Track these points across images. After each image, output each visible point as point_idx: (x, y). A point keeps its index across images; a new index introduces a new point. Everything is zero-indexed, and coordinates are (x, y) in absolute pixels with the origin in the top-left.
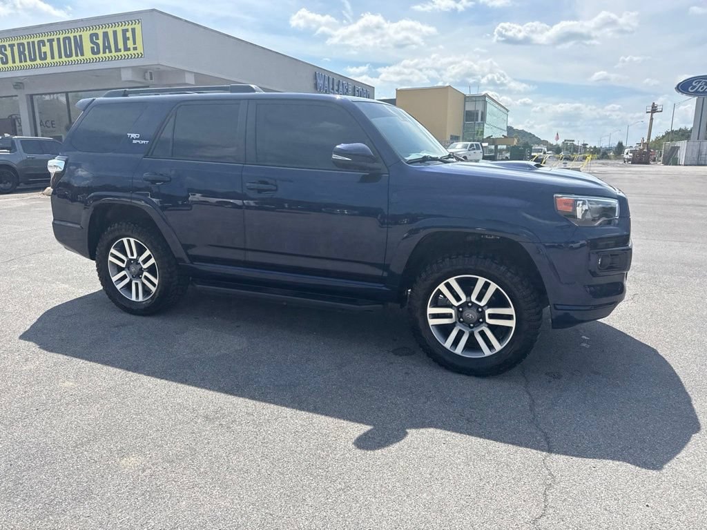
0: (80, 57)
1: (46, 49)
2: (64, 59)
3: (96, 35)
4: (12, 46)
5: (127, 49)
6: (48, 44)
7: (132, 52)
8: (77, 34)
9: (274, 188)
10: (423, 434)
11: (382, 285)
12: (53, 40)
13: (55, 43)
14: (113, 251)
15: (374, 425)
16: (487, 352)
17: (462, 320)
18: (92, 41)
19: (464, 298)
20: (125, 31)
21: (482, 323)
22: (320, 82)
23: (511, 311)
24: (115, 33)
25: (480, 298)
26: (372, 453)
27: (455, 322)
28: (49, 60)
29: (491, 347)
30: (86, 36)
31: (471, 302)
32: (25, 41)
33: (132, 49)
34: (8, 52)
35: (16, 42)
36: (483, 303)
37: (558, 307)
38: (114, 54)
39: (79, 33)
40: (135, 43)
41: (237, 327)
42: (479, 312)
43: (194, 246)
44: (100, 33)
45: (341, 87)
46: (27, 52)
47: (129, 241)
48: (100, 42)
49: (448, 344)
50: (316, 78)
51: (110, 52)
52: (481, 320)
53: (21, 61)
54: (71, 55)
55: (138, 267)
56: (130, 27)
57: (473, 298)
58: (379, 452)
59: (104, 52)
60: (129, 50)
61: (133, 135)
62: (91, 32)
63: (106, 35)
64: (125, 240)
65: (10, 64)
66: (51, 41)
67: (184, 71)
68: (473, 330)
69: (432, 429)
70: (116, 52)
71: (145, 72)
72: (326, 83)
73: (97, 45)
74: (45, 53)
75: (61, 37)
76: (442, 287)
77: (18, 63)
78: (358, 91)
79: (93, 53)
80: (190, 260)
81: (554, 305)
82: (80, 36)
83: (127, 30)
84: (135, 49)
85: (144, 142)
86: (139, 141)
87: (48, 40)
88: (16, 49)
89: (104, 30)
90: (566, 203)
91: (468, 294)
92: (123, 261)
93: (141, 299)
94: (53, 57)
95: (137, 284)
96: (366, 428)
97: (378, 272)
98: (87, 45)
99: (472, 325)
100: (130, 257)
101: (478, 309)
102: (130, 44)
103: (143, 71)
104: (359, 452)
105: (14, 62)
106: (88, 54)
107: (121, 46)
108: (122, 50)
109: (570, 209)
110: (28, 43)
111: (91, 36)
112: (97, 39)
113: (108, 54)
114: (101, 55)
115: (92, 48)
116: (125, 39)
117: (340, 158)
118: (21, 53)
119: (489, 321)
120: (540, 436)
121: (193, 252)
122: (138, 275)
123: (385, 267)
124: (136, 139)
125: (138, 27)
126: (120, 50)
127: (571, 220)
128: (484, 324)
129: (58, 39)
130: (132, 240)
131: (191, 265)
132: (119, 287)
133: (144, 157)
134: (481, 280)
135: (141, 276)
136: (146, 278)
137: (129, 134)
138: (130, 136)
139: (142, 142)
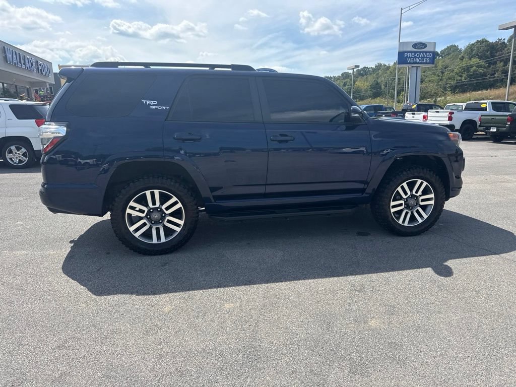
9: (291, 138)
14: (132, 204)
16: (420, 221)
17: (406, 206)
19: (409, 193)
22: (9, 56)
23: (432, 195)
27: (404, 208)
29: (422, 217)
31: (412, 195)
43: (220, 188)
45: (27, 61)
47: (152, 193)
49: (400, 221)
50: (5, 53)
52: (416, 204)
55: (161, 213)
57: (414, 192)
61: (149, 102)
64: (148, 192)
68: (413, 210)
72: (14, 56)
76: (399, 189)
78: (40, 65)
80: (215, 200)
85: (164, 108)
86: (157, 107)
90: (454, 136)
91: (411, 190)
92: (143, 211)
93: (163, 239)
95: (158, 229)
99: (411, 208)
100: (151, 206)
119: (421, 203)
122: (159, 220)
124: (154, 105)
128: (418, 205)
130: (157, 192)
131: (215, 203)
132: (137, 235)
133: (166, 120)
134: (419, 181)
135: (161, 221)
136: (169, 221)
137: (144, 101)
138: (146, 102)
139: (162, 108)
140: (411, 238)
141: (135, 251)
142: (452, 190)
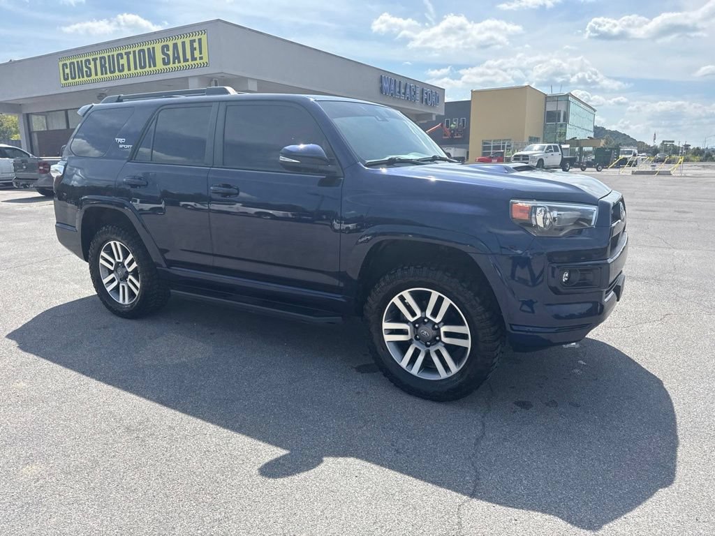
0: (153, 68)
1: (124, 61)
2: (139, 70)
3: (167, 47)
4: (95, 60)
5: (194, 59)
6: (125, 57)
7: (198, 61)
8: (151, 46)
10: (339, 463)
11: (340, 296)
12: (130, 53)
13: (131, 56)
14: (103, 254)
15: (292, 450)
16: (443, 374)
17: (418, 337)
18: (163, 53)
19: (419, 314)
20: (192, 42)
21: (438, 341)
22: (386, 85)
23: (465, 329)
24: (183, 43)
25: (435, 314)
26: (273, 481)
27: (411, 340)
28: (126, 72)
29: (447, 368)
30: (158, 47)
31: (426, 318)
32: (106, 55)
33: (198, 59)
34: (92, 66)
35: (98, 56)
36: (438, 320)
37: (514, 327)
38: (182, 64)
39: (152, 46)
40: (201, 53)
41: (211, 334)
42: (436, 329)
43: (169, 251)
44: (170, 44)
45: (408, 90)
46: (107, 65)
47: (115, 244)
48: (170, 53)
49: (404, 363)
50: (381, 82)
51: (179, 62)
53: (102, 74)
54: (145, 67)
56: (197, 38)
57: (428, 313)
58: (280, 481)
59: (174, 63)
60: (196, 59)
61: (120, 140)
62: (163, 44)
63: (175, 46)
64: (112, 243)
65: (93, 77)
66: (128, 54)
67: (246, 79)
68: (430, 348)
69: (352, 459)
70: (184, 62)
71: (212, 80)
72: (392, 86)
73: (168, 56)
74: (123, 65)
75: (137, 49)
76: (396, 300)
77: (100, 76)
78: (426, 93)
79: (165, 63)
81: (510, 325)
82: (153, 48)
83: (194, 41)
84: (201, 58)
85: (129, 146)
86: (124, 146)
87: (126, 53)
88: (98, 62)
89: (174, 42)
90: (522, 209)
92: (111, 264)
93: (126, 301)
94: (129, 69)
95: (123, 287)
96: (281, 452)
97: (336, 282)
98: (159, 56)
99: (428, 343)
100: (117, 260)
101: (434, 326)
102: (197, 54)
103: (209, 79)
104: (260, 479)
105: (96, 75)
106: (160, 65)
107: (189, 56)
108: (190, 60)
109: (526, 217)
110: (109, 56)
111: (163, 47)
112: (168, 50)
113: (177, 65)
114: (171, 65)
115: (164, 59)
116: (193, 49)
117: (287, 160)
118: (103, 66)
119: (444, 339)
120: (471, 476)
121: (168, 256)
122: (124, 279)
123: (341, 276)
125: (204, 38)
126: (188, 60)
127: (528, 229)
128: (440, 343)
129: (134, 52)
130: (118, 243)
131: (168, 269)
132: (108, 289)
133: (128, 162)
134: (435, 295)
135: (127, 279)
136: (131, 281)
137: (117, 139)
139: (127, 146)
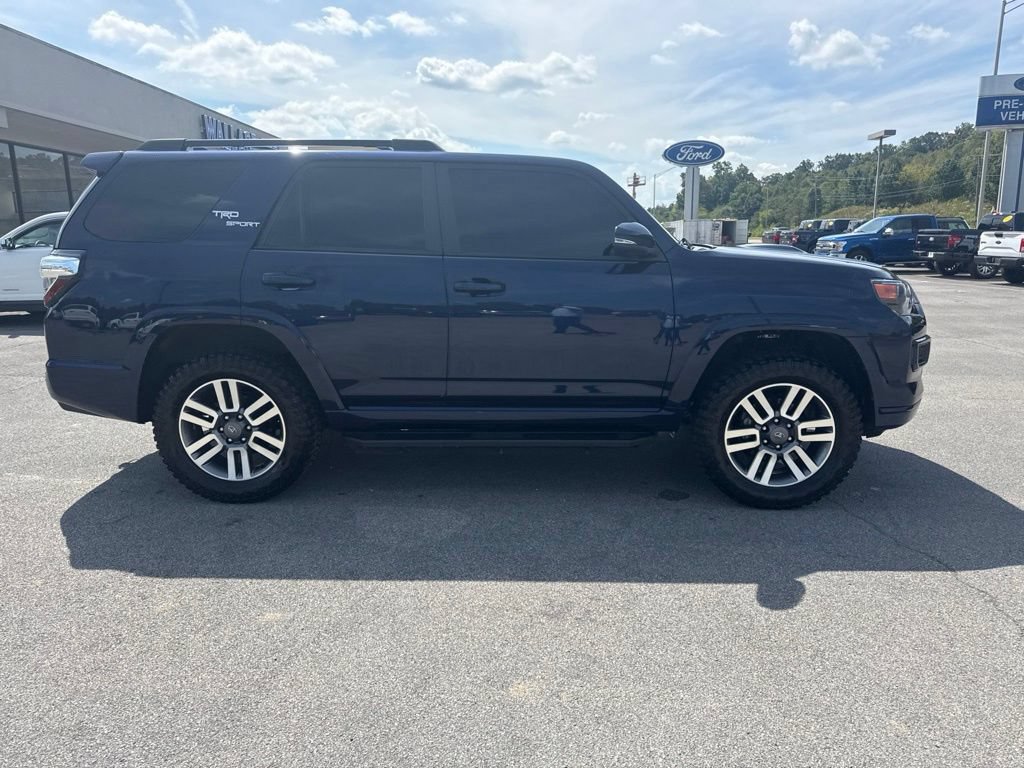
9: (498, 287)
11: (657, 409)
14: (189, 403)
15: (756, 582)
16: (800, 477)
17: (766, 441)
19: (771, 413)
21: (792, 441)
23: (830, 422)
25: (791, 412)
27: (760, 445)
29: (804, 469)
31: (780, 417)
36: (795, 417)
37: (883, 410)
43: (354, 382)
47: (225, 386)
49: (751, 475)
52: (790, 439)
55: (242, 424)
61: (224, 214)
64: (217, 384)
68: (783, 452)
76: (745, 403)
80: (344, 405)
85: (251, 224)
86: (238, 223)
90: (887, 290)
91: (776, 407)
92: (208, 419)
93: (247, 475)
95: (237, 454)
97: (656, 392)
99: (780, 446)
100: (225, 410)
109: (893, 296)
117: (625, 242)
119: (802, 438)
120: (924, 557)
121: (344, 392)
122: (240, 438)
123: (666, 385)
124: (233, 219)
127: (892, 308)
128: (795, 442)
130: (232, 382)
131: (346, 411)
132: (200, 462)
133: (253, 248)
134: (795, 389)
135: (244, 439)
136: (258, 441)
137: (217, 212)
138: (219, 214)
139: (246, 224)
140: (771, 515)
141: (196, 492)
142: (881, 413)
